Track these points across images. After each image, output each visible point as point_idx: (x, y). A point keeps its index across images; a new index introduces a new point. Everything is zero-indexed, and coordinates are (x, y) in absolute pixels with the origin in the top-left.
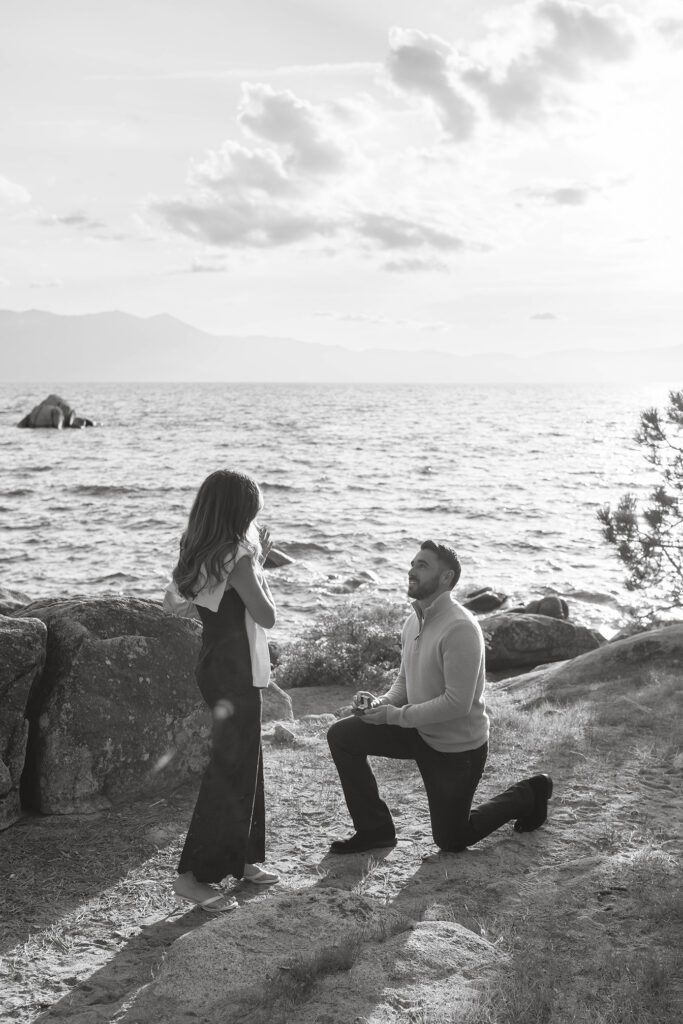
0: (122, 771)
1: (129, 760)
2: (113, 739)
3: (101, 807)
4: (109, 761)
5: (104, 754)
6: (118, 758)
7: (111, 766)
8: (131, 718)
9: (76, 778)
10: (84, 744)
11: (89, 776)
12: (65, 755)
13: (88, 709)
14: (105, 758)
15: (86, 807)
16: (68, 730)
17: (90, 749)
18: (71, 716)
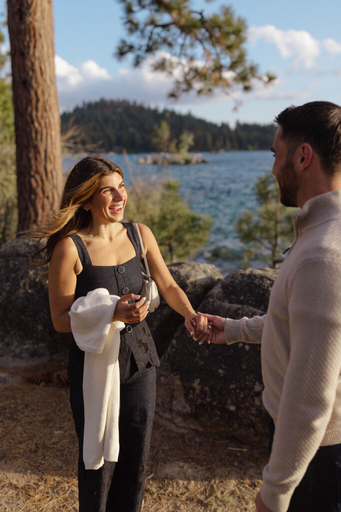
0: (209, 409)
1: (215, 403)
2: (201, 380)
3: (192, 426)
4: (197, 395)
5: (194, 389)
6: (205, 397)
7: (199, 401)
8: (220, 371)
9: (172, 396)
10: (177, 374)
11: (182, 399)
12: (162, 376)
13: (188, 350)
14: (194, 392)
15: (179, 420)
16: (168, 359)
17: (181, 380)
18: (174, 350)
